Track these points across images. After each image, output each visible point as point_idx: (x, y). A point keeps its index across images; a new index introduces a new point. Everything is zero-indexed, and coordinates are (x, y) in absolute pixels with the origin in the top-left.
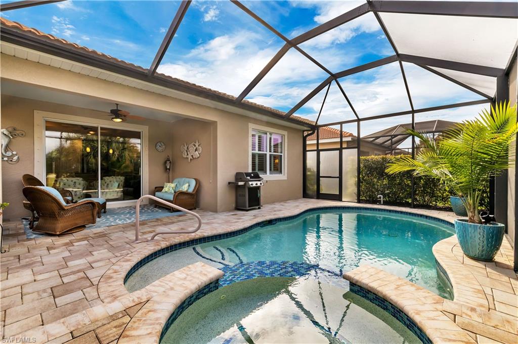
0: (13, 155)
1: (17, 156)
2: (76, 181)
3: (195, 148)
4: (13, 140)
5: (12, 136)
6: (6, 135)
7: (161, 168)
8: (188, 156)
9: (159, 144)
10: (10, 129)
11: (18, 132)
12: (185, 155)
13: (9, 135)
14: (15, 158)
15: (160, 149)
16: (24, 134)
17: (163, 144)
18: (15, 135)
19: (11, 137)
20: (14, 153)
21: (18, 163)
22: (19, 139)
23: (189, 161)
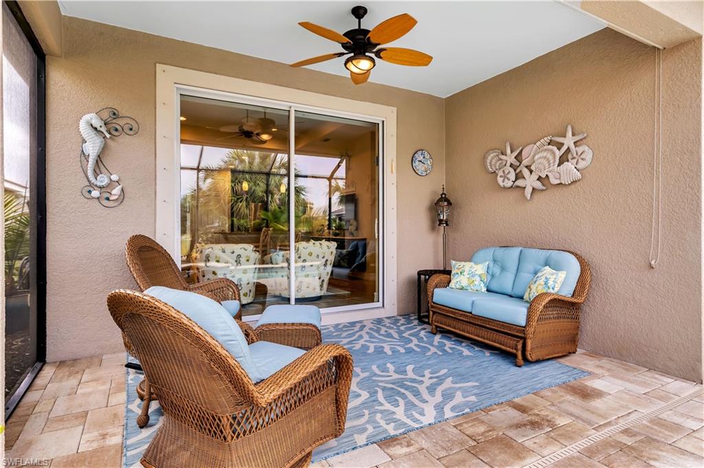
0: (111, 184)
1: (120, 187)
2: (242, 252)
3: (558, 154)
4: (111, 143)
5: (110, 133)
6: (96, 129)
7: (423, 220)
8: (520, 183)
9: (419, 157)
10: (106, 115)
11: (121, 122)
12: (505, 177)
13: (103, 129)
14: (116, 191)
15: (420, 168)
16: (135, 127)
17: (427, 156)
18: (116, 130)
19: (108, 136)
20: (114, 177)
21: (121, 207)
22: (124, 139)
23: (528, 196)
